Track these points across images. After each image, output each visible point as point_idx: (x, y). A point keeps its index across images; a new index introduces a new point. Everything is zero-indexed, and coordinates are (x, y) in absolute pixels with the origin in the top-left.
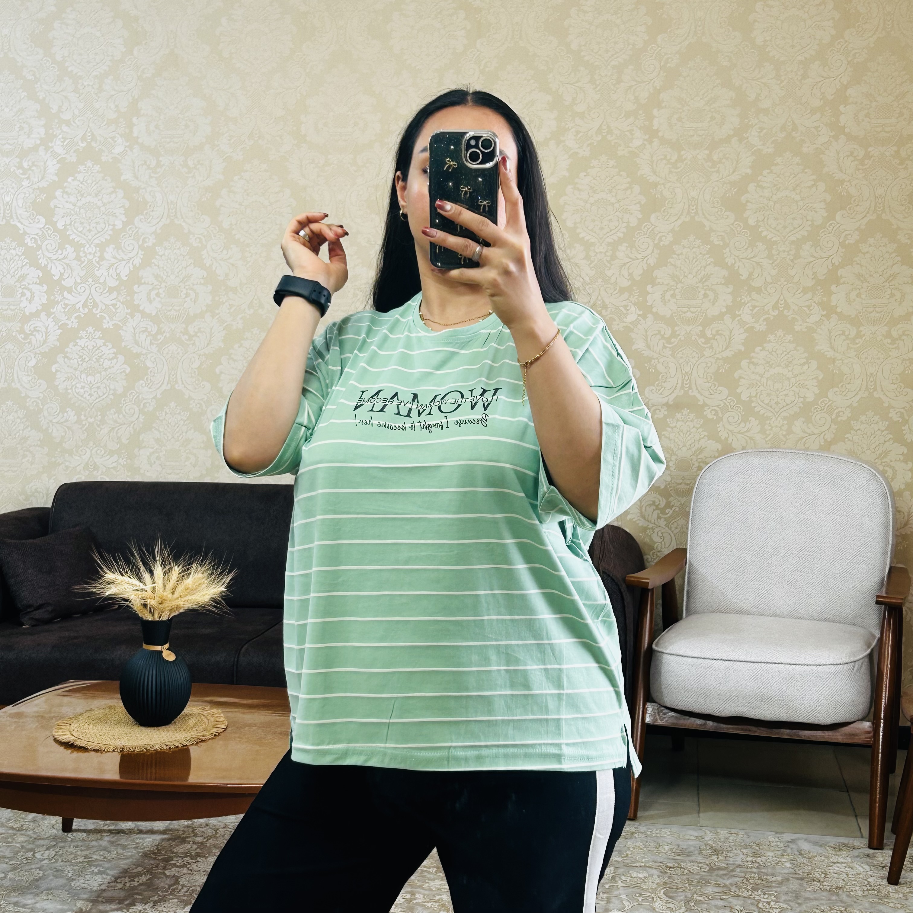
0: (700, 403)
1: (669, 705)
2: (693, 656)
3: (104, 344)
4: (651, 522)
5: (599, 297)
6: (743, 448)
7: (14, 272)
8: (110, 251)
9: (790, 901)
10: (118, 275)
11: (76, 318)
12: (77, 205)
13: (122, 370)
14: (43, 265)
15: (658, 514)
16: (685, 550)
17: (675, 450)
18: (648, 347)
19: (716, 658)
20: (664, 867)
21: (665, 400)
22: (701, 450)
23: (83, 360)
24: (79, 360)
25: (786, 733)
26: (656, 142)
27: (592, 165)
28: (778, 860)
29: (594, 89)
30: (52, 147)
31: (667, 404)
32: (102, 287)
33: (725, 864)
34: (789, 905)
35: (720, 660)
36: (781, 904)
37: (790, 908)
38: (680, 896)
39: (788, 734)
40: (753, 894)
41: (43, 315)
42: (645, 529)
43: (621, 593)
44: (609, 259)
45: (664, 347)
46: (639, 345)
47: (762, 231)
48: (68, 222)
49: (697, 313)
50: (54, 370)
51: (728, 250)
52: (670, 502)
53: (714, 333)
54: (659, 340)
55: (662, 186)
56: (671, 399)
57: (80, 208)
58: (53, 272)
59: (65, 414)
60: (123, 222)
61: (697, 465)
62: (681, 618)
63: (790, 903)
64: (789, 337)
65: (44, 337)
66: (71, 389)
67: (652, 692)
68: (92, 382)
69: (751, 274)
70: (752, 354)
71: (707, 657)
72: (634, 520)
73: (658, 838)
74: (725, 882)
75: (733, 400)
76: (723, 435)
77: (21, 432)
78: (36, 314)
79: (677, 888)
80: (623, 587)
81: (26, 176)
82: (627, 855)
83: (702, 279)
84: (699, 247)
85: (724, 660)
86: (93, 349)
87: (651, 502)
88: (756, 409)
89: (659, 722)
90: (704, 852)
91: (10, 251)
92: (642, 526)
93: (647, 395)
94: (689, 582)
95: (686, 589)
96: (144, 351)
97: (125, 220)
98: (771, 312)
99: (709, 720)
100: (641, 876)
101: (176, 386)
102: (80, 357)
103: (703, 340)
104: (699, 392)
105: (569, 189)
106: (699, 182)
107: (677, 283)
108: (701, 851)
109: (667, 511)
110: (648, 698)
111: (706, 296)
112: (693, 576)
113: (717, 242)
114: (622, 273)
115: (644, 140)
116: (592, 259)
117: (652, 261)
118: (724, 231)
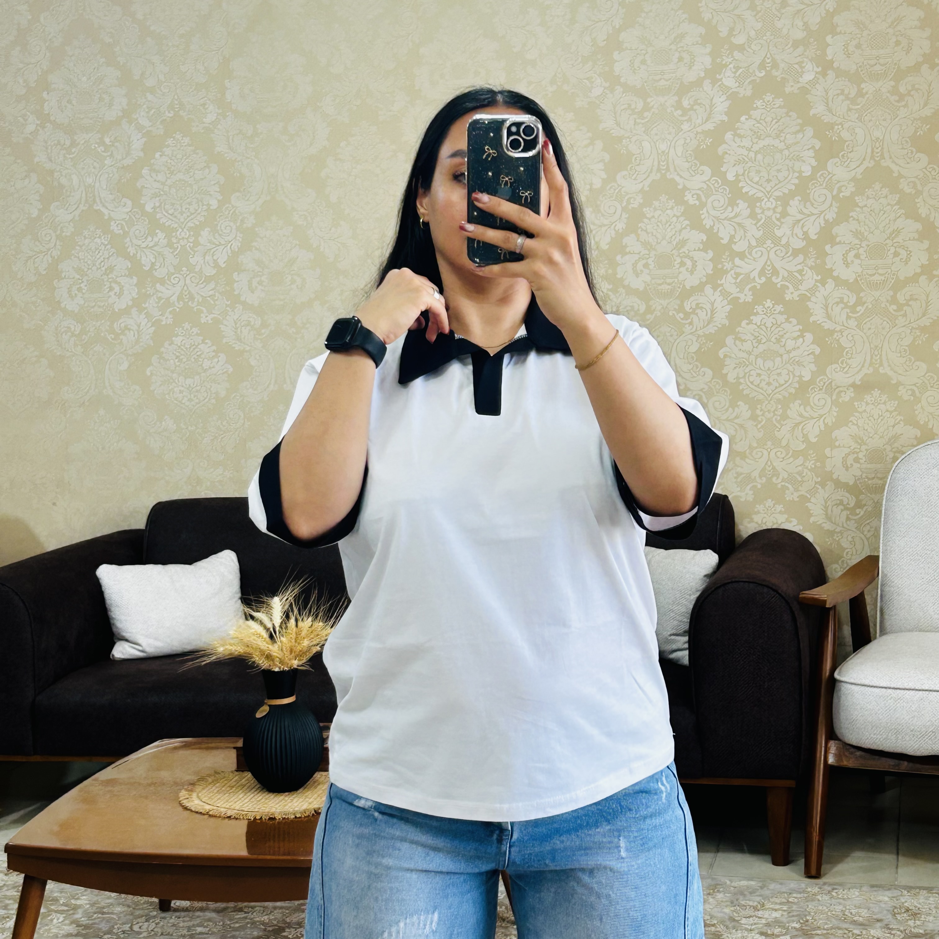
0: (894, 382)
1: (854, 744)
2: (881, 685)
3: (203, 341)
4: (838, 525)
5: (769, 263)
7: (101, 263)
8: (205, 233)
10: (215, 261)
11: (170, 312)
12: (166, 183)
13: (225, 370)
14: (132, 254)
15: (847, 515)
16: (876, 558)
17: (865, 438)
18: (829, 317)
19: (907, 687)
20: (850, 934)
21: (851, 381)
22: (896, 438)
23: (180, 361)
24: (177, 360)
26: (831, 74)
27: (754, 106)
29: (755, 16)
30: (137, 119)
31: (853, 385)
32: (198, 277)
33: (921, 929)
35: (913, 690)
41: (134, 311)
42: (831, 533)
43: (792, 612)
45: (848, 317)
48: (157, 204)
49: (886, 275)
50: (148, 374)
51: (921, 198)
52: (861, 501)
53: (908, 298)
54: (842, 309)
55: (840, 127)
56: (857, 379)
57: (170, 187)
58: (143, 262)
59: (163, 423)
60: (219, 201)
61: (891, 455)
62: (875, 638)
65: (136, 336)
66: (169, 394)
67: (835, 727)
68: (192, 385)
71: (898, 687)
72: (819, 523)
73: (844, 899)
75: (932, 377)
76: (922, 419)
77: (115, 444)
78: (126, 311)
80: (795, 606)
81: (109, 154)
82: (807, 921)
83: (891, 234)
84: (886, 197)
85: (917, 690)
86: (190, 348)
87: (838, 502)
89: (846, 763)
90: (899, 917)
91: (95, 241)
92: (828, 530)
93: (830, 377)
94: (882, 596)
95: (879, 604)
96: (248, 348)
97: (220, 198)
99: (904, 760)
101: (285, 385)
102: (177, 357)
103: (895, 307)
104: (892, 369)
105: (729, 136)
106: (884, 120)
107: (861, 241)
108: (894, 915)
109: (858, 511)
110: (832, 735)
111: (896, 254)
112: (887, 589)
113: (908, 190)
114: (794, 232)
115: (817, 73)
116: (759, 216)
117: (831, 216)
118: (916, 177)
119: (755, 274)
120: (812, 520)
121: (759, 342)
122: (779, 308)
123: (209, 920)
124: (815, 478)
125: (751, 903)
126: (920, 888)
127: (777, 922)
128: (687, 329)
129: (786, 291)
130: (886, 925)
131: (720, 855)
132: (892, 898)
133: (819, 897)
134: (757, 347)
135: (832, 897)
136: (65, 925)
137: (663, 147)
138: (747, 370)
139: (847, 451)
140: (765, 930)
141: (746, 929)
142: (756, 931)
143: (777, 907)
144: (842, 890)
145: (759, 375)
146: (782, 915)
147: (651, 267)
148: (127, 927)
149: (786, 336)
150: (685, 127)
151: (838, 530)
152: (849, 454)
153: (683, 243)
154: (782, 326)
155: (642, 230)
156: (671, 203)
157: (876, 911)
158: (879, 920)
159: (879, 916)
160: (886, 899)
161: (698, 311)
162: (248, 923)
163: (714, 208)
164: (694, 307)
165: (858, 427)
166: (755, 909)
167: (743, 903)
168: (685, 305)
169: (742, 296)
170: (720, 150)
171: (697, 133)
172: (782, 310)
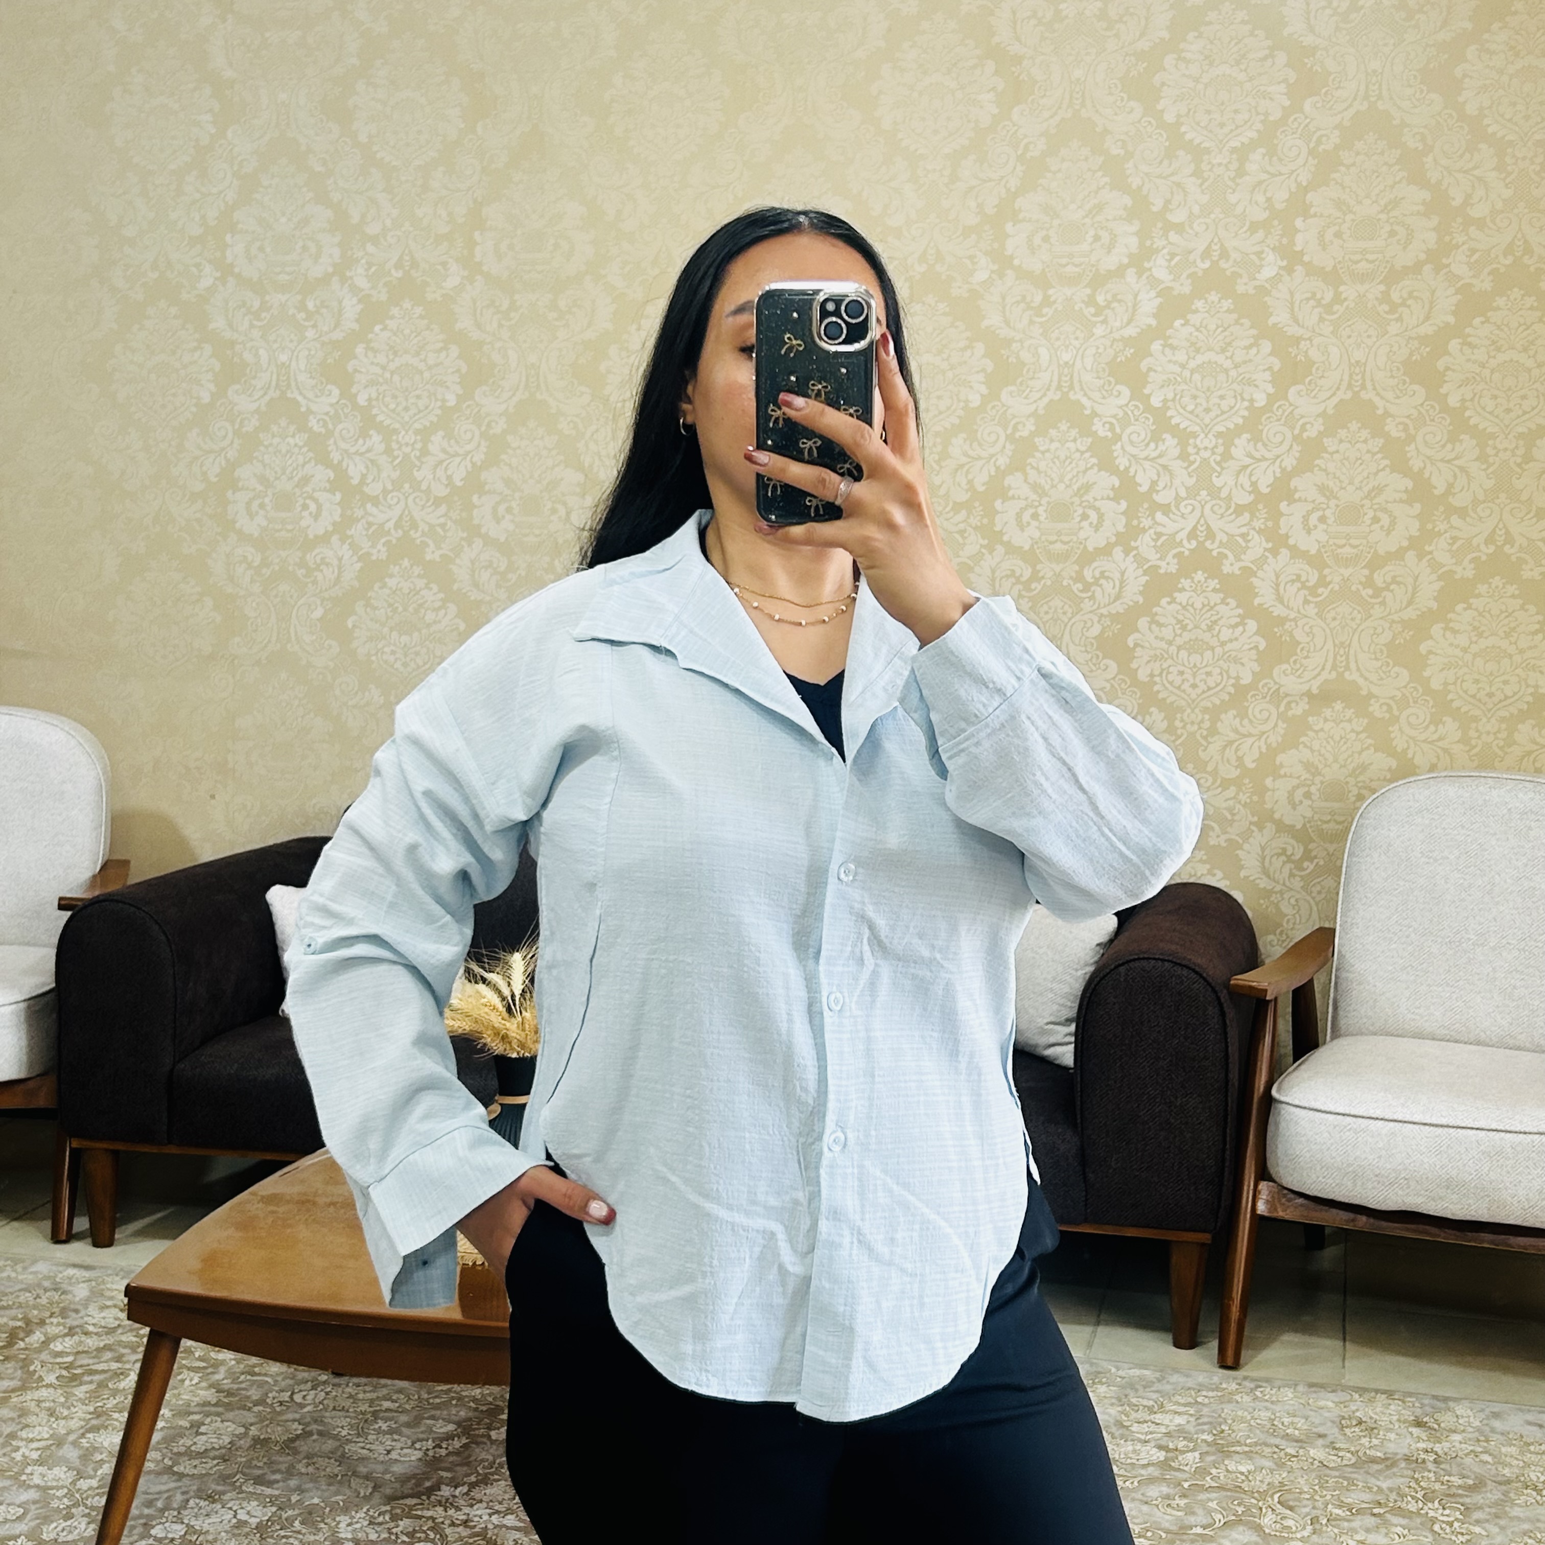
0: (1364, 692)
1: (1295, 1188)
2: (1337, 1111)
3: (427, 586)
4: (1278, 882)
5: (1202, 522)
6: (1433, 768)
7: (292, 472)
9: (1487, 1521)
10: (449, 478)
11: (384, 544)
14: (335, 462)
15: (1291, 870)
16: (1331, 933)
17: (1320, 766)
18: (1280, 599)
19: (1373, 1116)
21: (1305, 688)
22: (1364, 768)
23: (394, 610)
24: (389, 610)
25: (1486, 1241)
27: (1194, 307)
28: (1472, 1448)
29: (1201, 185)
30: (352, 278)
31: (1309, 694)
32: (424, 497)
33: (1379, 1451)
34: (1484, 1528)
35: (1381, 1119)
36: (1471, 1527)
37: (1484, 1533)
38: (1305, 1506)
39: (1492, 1242)
40: (1426, 1508)
41: (335, 539)
42: (1268, 893)
43: (1220, 1004)
44: (1218, 458)
45: (1306, 602)
46: (1265, 596)
47: (1470, 417)
48: (374, 396)
49: (1361, 548)
50: (350, 626)
51: (1413, 446)
52: (1311, 851)
53: (1389, 580)
54: (1299, 590)
55: (1308, 343)
56: (1314, 686)
58: (351, 474)
61: (1355, 791)
62: (1324, 1043)
63: (1487, 1525)
64: (1512, 589)
65: (336, 573)
66: (376, 654)
67: (1269, 1164)
69: (1450, 486)
70: (1450, 616)
71: (1361, 1114)
72: (1251, 878)
73: (1272, 1402)
74: (1378, 1483)
75: (1417, 689)
76: (1400, 744)
77: (300, 719)
79: (1300, 1493)
80: (1224, 995)
82: (1223, 1431)
83: (1369, 492)
84: (1365, 441)
86: (409, 594)
87: (1280, 851)
88: (1455, 704)
89: (1281, 1214)
90: (1347, 1431)
92: (1265, 890)
93: (1277, 681)
94: (1336, 983)
95: (1332, 995)
98: (1483, 547)
99: (1363, 1215)
100: (1243, 1469)
102: (390, 605)
103: (1370, 592)
104: (1362, 675)
105: (1156, 346)
106: (1369, 337)
107: (1328, 499)
108: (1342, 1428)
109: (1306, 864)
110: (1264, 1174)
111: (1376, 520)
112: (1344, 975)
113: (1394, 434)
114: (1240, 482)
115: (1280, 268)
116: (1192, 458)
117: (1289, 462)
118: (1408, 417)
119: (1183, 535)
120: (1243, 874)
121: (1184, 628)
122: (1214, 583)
123: (400, 1391)
124: (1250, 817)
125: (1145, 1402)
126: (1377, 1391)
127: (1181, 1432)
128: (1087, 605)
129: (1224, 561)
130: (1332, 1443)
131: (1102, 1330)
132: (1337, 1404)
133: (1238, 1398)
134: (1180, 635)
135: (1256, 1398)
136: (201, 1389)
137: (1066, 357)
138: (1165, 665)
139: (1295, 782)
140: (1163, 1443)
141: (1140, 1440)
142: (1153, 1444)
143: (1182, 1409)
144: (1268, 1389)
145: (1181, 673)
146: (1188, 1422)
147: (1042, 518)
148: (286, 1396)
149: (1220, 623)
150: (1099, 331)
151: (1278, 888)
152: (1298, 787)
153: (1087, 487)
154: (1217, 608)
155: (1033, 468)
156: (1074, 433)
157: (1317, 1421)
158: (1321, 1436)
159: (1321, 1430)
160: (1330, 1404)
161: (1102, 581)
162: (453, 1398)
163: (1131, 442)
164: (1098, 575)
165: (1312, 751)
166: (1151, 1410)
167: (1134, 1400)
168: (1085, 572)
169: (1163, 564)
170: (1144, 365)
171: (1114, 340)
172: (1218, 586)
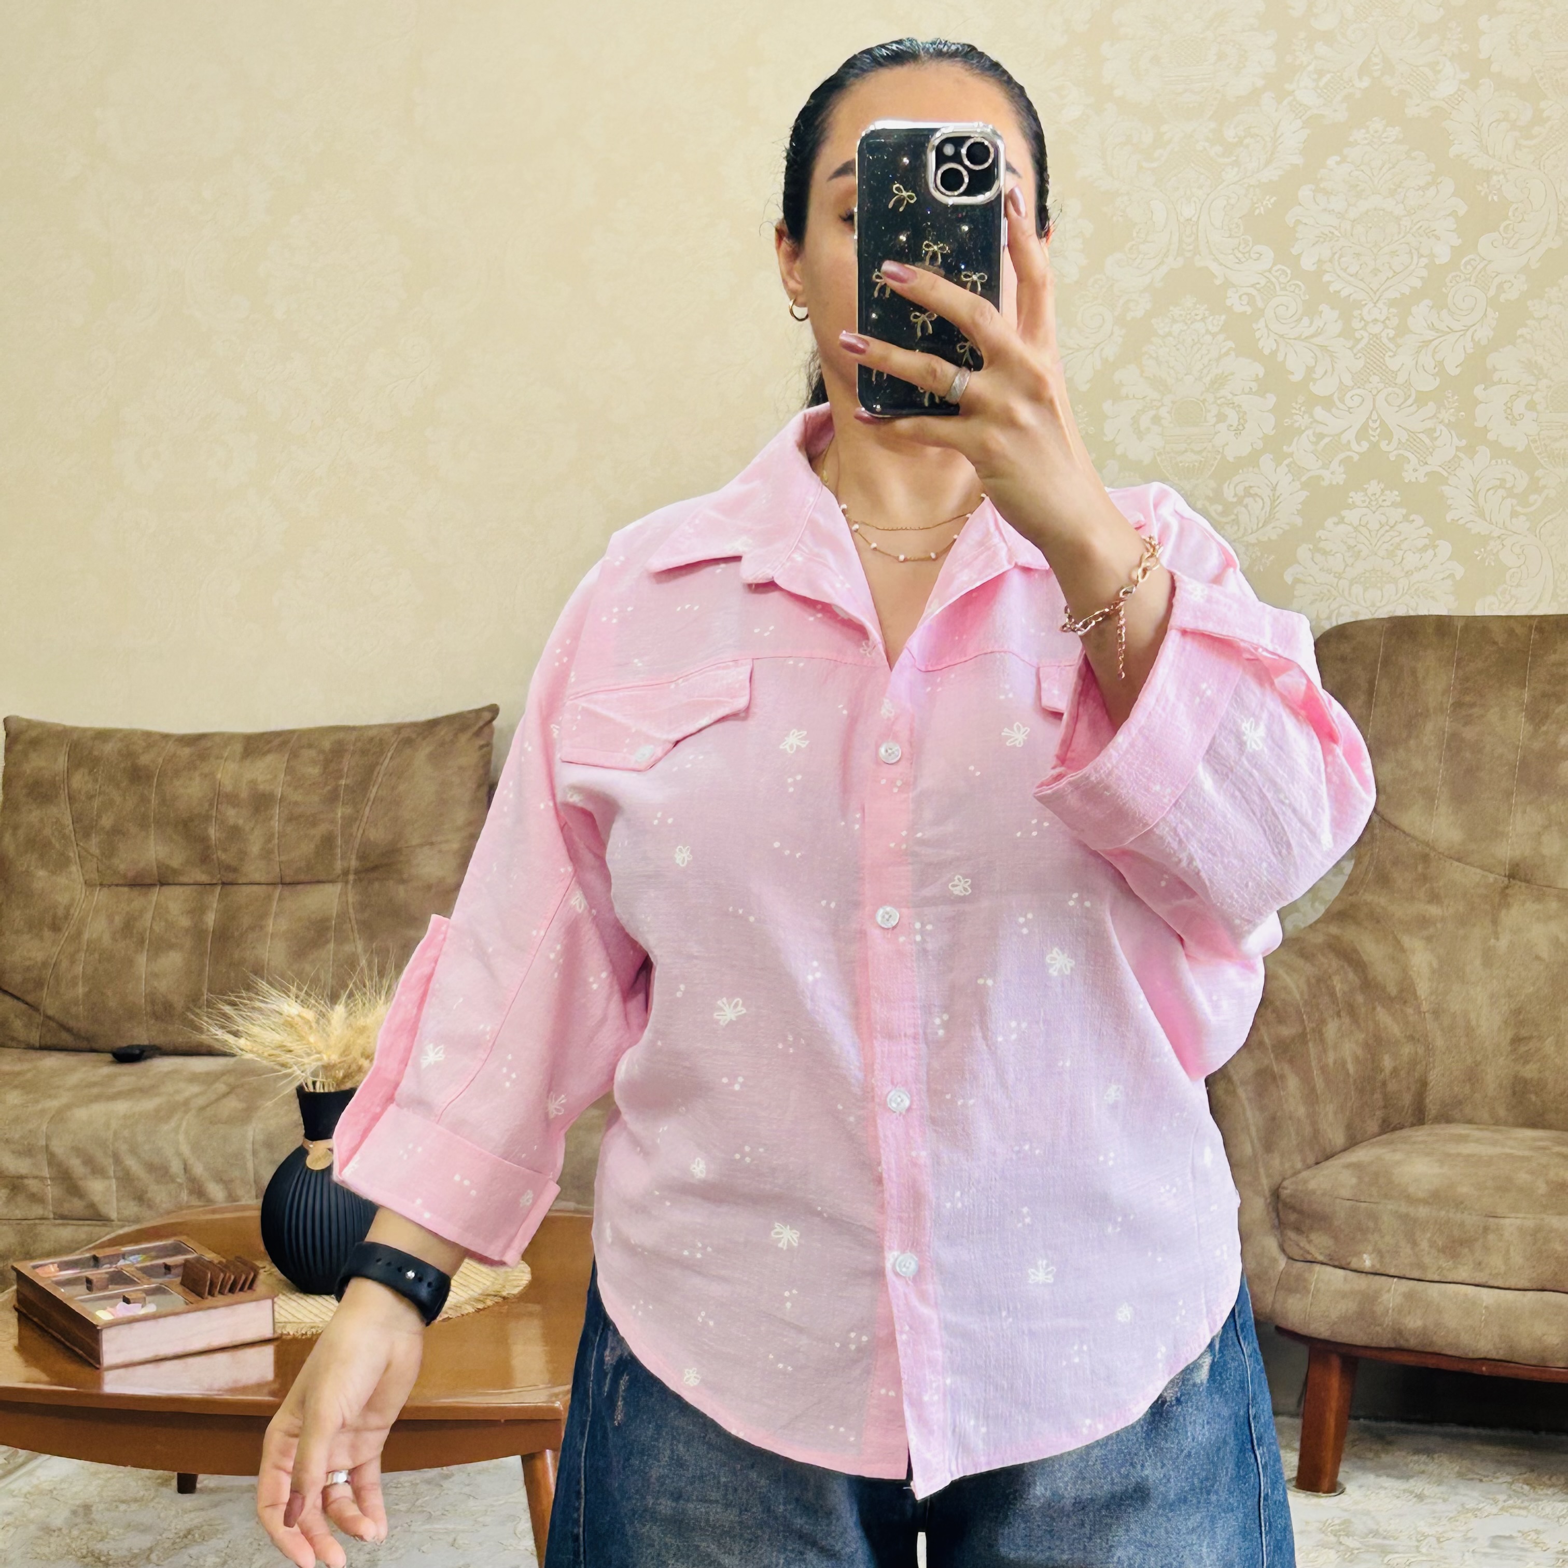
8: (377, 358)
10: (394, 407)
11: (315, 496)
12: (310, 270)
13: (408, 599)
14: (248, 394)
26: (1486, 84)
30: (259, 157)
32: (364, 434)
41: (251, 494)
46: (1460, 509)
48: (294, 307)
50: (276, 604)
55: (1502, 176)
58: (268, 407)
60: (401, 301)
65: (255, 537)
78: (238, 493)
81: (210, 217)
97: (404, 296)
107: (1537, 378)
114: (1420, 362)
115: (1462, 82)
117: (1484, 334)
121: (1357, 556)
129: (1405, 467)
134: (1353, 565)
137: (1188, 212)
138: (1334, 606)
147: (1165, 422)
149: (1404, 547)
150: (1229, 175)
153: (1223, 380)
154: (1398, 528)
155: (1150, 357)
156: (1202, 309)
161: (1249, 501)
163: (1278, 319)
164: (1241, 493)
168: (1225, 489)
169: (1326, 474)
170: (1290, 217)
171: (1250, 187)
172: (1399, 499)
